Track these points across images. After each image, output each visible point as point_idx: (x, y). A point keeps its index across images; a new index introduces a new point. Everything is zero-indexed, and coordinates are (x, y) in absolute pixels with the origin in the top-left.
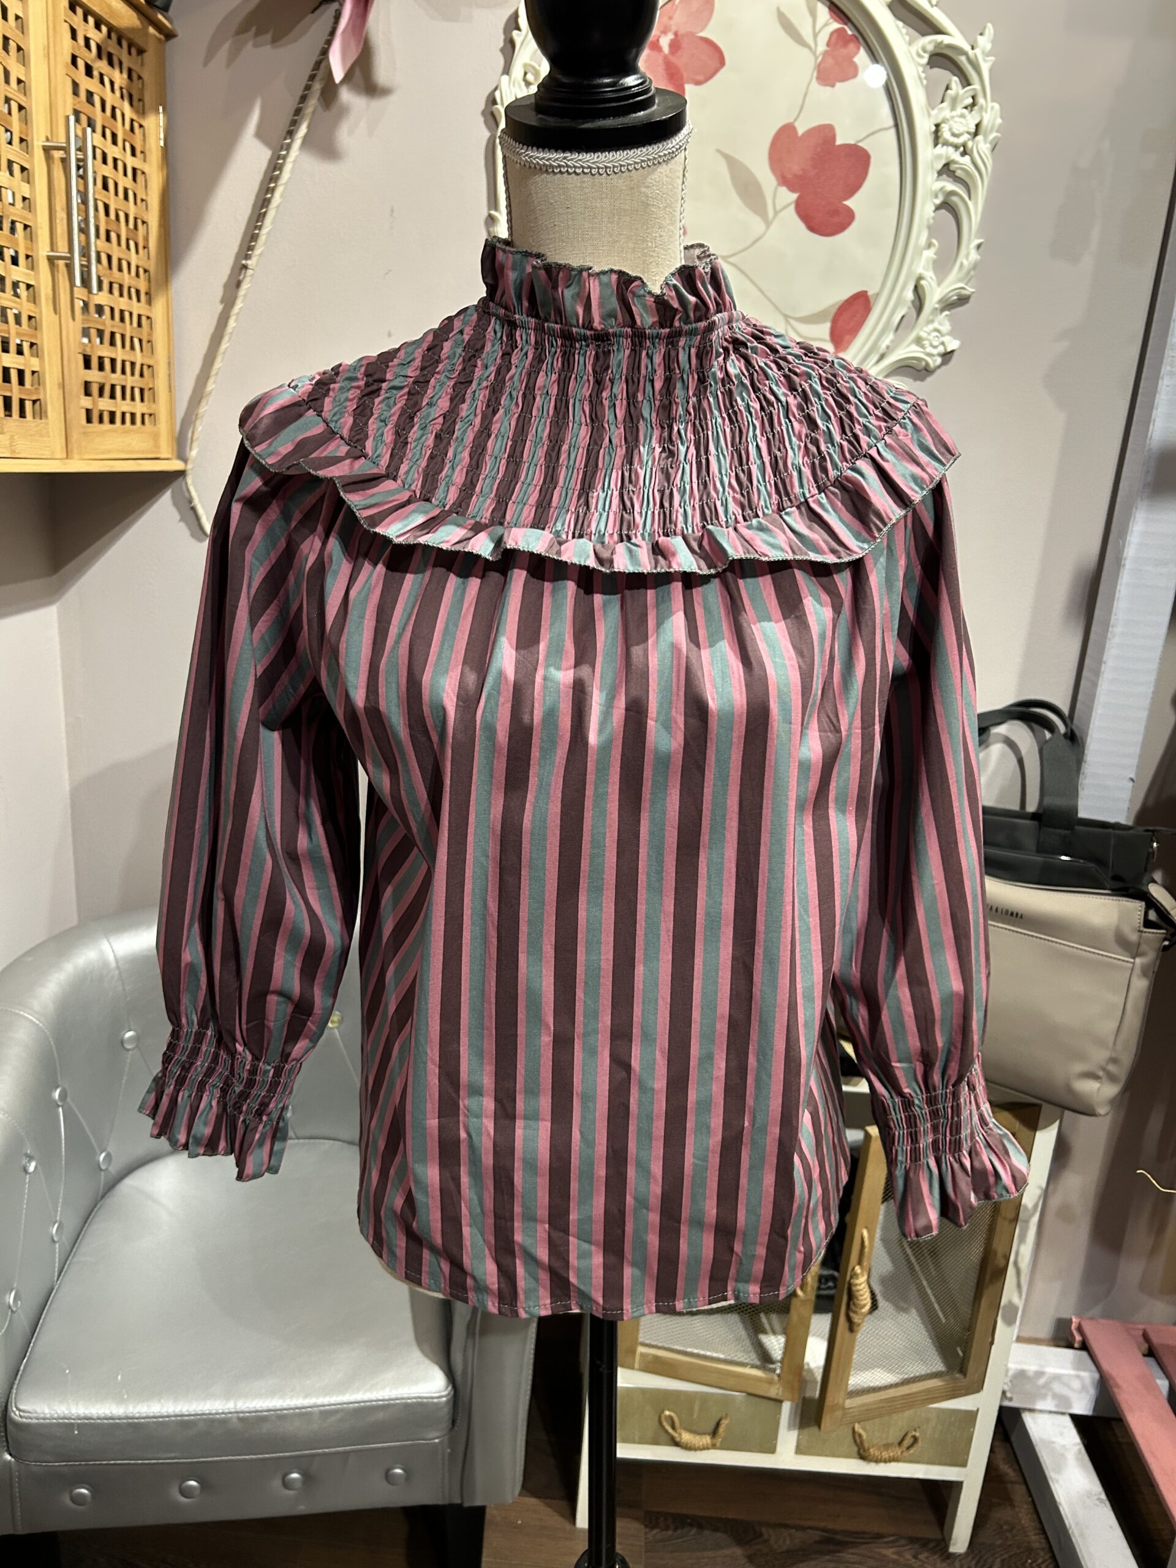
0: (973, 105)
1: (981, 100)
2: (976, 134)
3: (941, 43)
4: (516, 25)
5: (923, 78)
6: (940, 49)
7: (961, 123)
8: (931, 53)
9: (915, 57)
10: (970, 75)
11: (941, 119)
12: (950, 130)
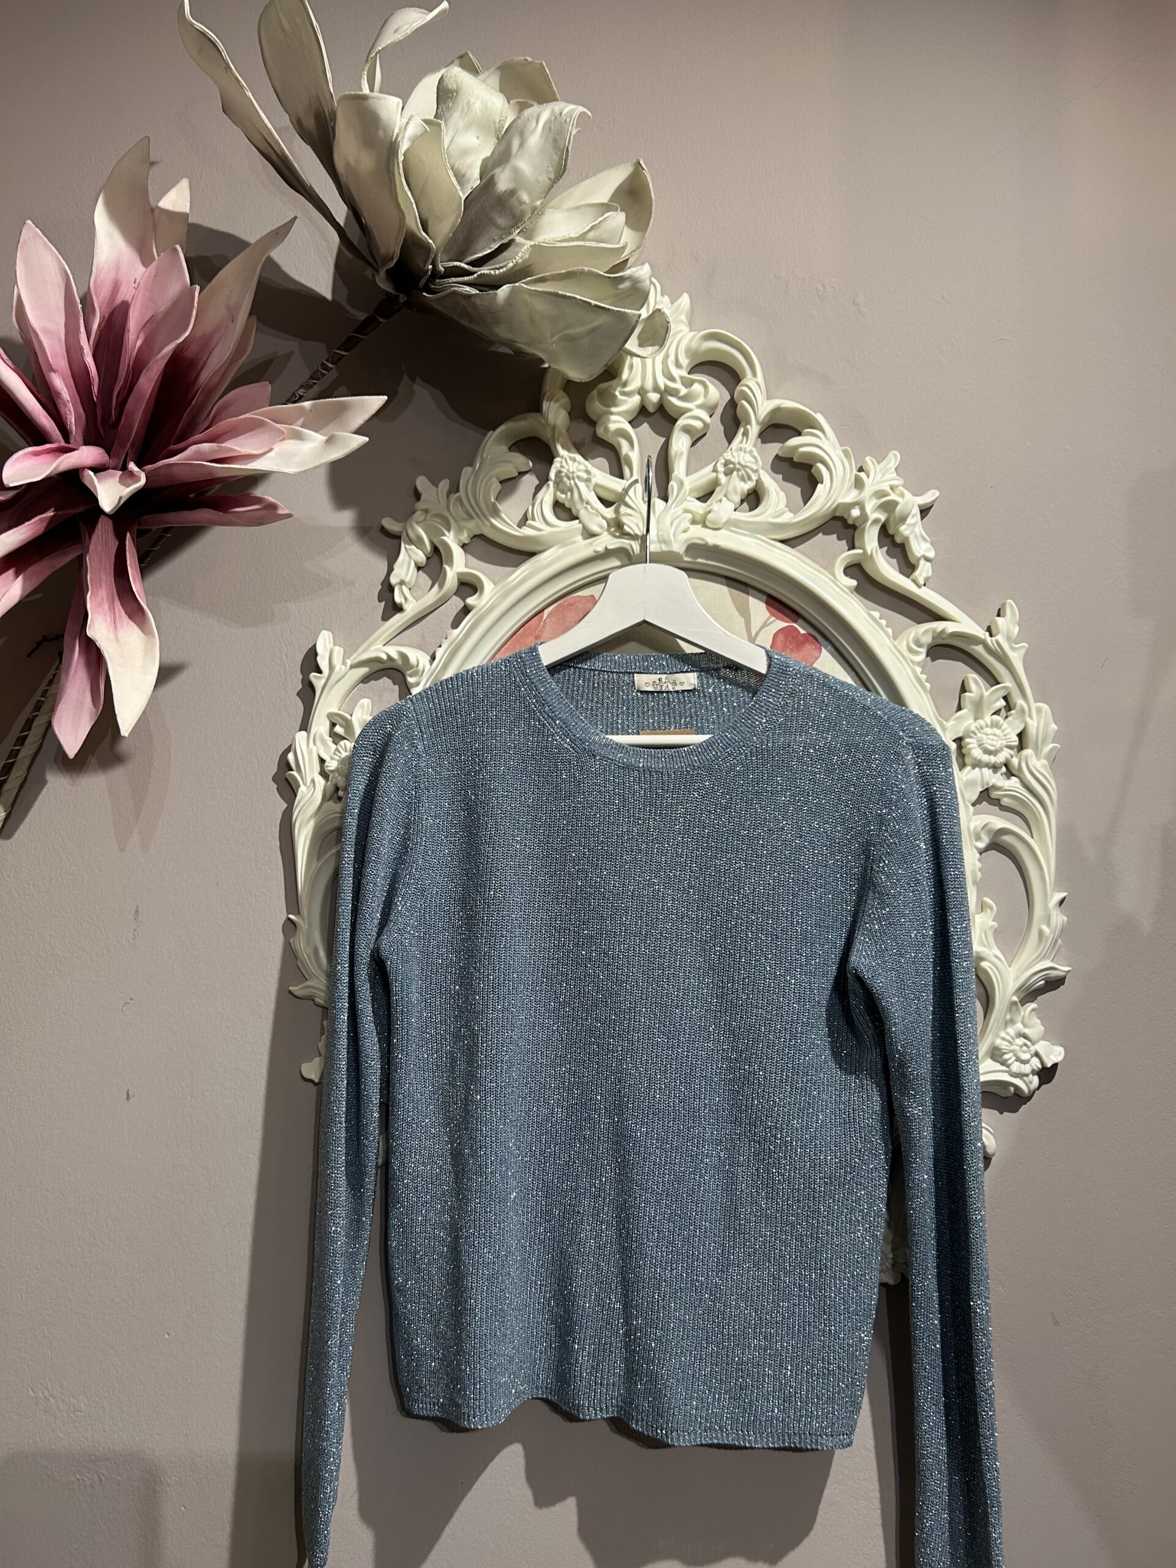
0: (1009, 707)
1: (1020, 702)
2: (1021, 747)
3: (943, 631)
4: (315, 664)
5: (924, 680)
6: (943, 639)
7: (995, 735)
8: (930, 644)
9: (906, 653)
10: (995, 669)
11: (964, 732)
12: (980, 745)
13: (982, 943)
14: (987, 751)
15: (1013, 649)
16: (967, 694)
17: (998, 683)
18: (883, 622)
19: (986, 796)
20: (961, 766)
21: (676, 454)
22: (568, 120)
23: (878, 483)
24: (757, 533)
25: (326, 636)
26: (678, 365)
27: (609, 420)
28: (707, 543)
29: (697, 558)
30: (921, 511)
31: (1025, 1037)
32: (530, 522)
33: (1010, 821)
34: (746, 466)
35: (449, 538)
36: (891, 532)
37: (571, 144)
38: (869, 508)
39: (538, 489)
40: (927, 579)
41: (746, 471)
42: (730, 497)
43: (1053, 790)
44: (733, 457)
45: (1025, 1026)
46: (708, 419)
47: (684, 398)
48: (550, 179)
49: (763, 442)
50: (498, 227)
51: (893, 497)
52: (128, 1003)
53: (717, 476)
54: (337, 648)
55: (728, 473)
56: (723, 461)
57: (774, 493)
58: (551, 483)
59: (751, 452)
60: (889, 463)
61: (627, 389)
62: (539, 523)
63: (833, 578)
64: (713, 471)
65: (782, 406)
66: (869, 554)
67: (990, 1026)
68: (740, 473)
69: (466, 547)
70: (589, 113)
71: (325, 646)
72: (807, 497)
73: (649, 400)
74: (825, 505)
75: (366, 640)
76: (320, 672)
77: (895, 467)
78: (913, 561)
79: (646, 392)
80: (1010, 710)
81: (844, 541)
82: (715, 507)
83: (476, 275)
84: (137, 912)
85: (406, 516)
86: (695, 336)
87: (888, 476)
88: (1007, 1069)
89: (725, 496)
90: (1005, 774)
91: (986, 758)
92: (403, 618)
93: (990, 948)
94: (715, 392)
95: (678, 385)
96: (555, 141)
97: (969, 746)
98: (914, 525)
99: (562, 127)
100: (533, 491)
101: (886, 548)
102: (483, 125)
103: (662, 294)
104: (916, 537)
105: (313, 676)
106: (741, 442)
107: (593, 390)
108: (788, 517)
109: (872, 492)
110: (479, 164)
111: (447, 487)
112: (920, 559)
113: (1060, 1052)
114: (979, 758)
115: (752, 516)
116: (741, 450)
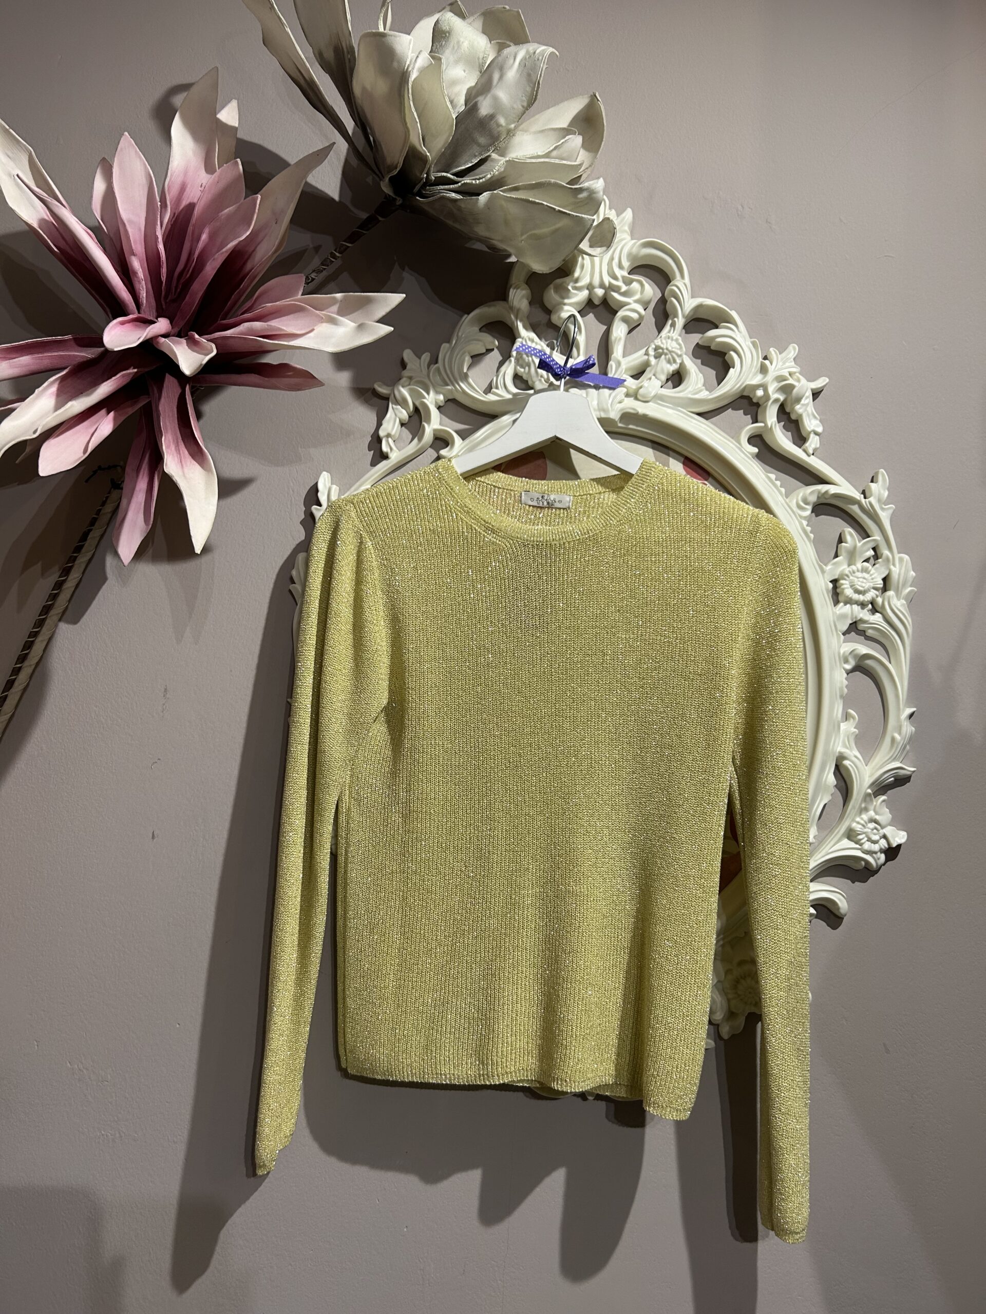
0: (876, 557)
1: (886, 552)
2: (885, 589)
3: (826, 492)
4: (315, 499)
5: (809, 532)
6: (826, 499)
7: (864, 578)
8: (814, 503)
9: (795, 509)
10: (868, 525)
11: (839, 575)
12: (851, 586)
13: (845, 746)
14: (857, 592)
15: (882, 509)
16: (843, 544)
17: (869, 537)
18: (778, 483)
19: (855, 628)
20: (836, 602)
21: (616, 338)
22: (540, 58)
23: (778, 370)
24: (678, 406)
25: (326, 476)
26: (621, 267)
27: (562, 309)
28: (638, 413)
29: (629, 425)
30: (813, 394)
31: (876, 822)
32: (494, 390)
33: (872, 649)
34: (673, 352)
35: (428, 400)
36: (788, 410)
37: (542, 79)
38: (771, 389)
39: (501, 364)
40: (815, 450)
41: (672, 356)
42: (657, 375)
43: (909, 623)
44: (662, 343)
45: (876, 813)
46: (643, 312)
47: (624, 294)
48: (523, 106)
49: (686, 333)
50: (479, 145)
51: (791, 381)
52: (156, 762)
53: (648, 359)
54: (334, 487)
55: (657, 357)
56: (654, 346)
57: (694, 374)
58: (513, 359)
59: (677, 340)
60: (790, 352)
61: (578, 285)
62: (501, 391)
63: (738, 445)
64: (645, 354)
65: (704, 303)
66: (770, 427)
67: (848, 812)
68: (667, 357)
69: (441, 409)
70: (557, 53)
71: (325, 485)
72: (720, 379)
73: (595, 294)
74: (736, 385)
75: (357, 481)
76: (320, 505)
77: (793, 357)
78: (804, 434)
79: (593, 288)
80: (877, 559)
81: (749, 416)
82: (646, 384)
83: (460, 184)
84: (166, 690)
85: (395, 381)
86: (635, 244)
87: (787, 364)
88: (860, 847)
89: (654, 375)
90: (871, 610)
91: (856, 597)
92: (389, 464)
93: (851, 749)
94: (650, 290)
95: (620, 283)
96: (529, 75)
97: (843, 587)
98: (807, 404)
99: (535, 64)
100: (498, 365)
101: (783, 423)
102: (470, 60)
103: (610, 208)
104: (808, 415)
105: (314, 507)
106: (669, 332)
107: (551, 283)
108: (704, 394)
109: (776, 376)
110: (464, 92)
111: (428, 359)
112: (810, 433)
113: (903, 838)
114: (850, 596)
115: (676, 393)
116: (669, 338)
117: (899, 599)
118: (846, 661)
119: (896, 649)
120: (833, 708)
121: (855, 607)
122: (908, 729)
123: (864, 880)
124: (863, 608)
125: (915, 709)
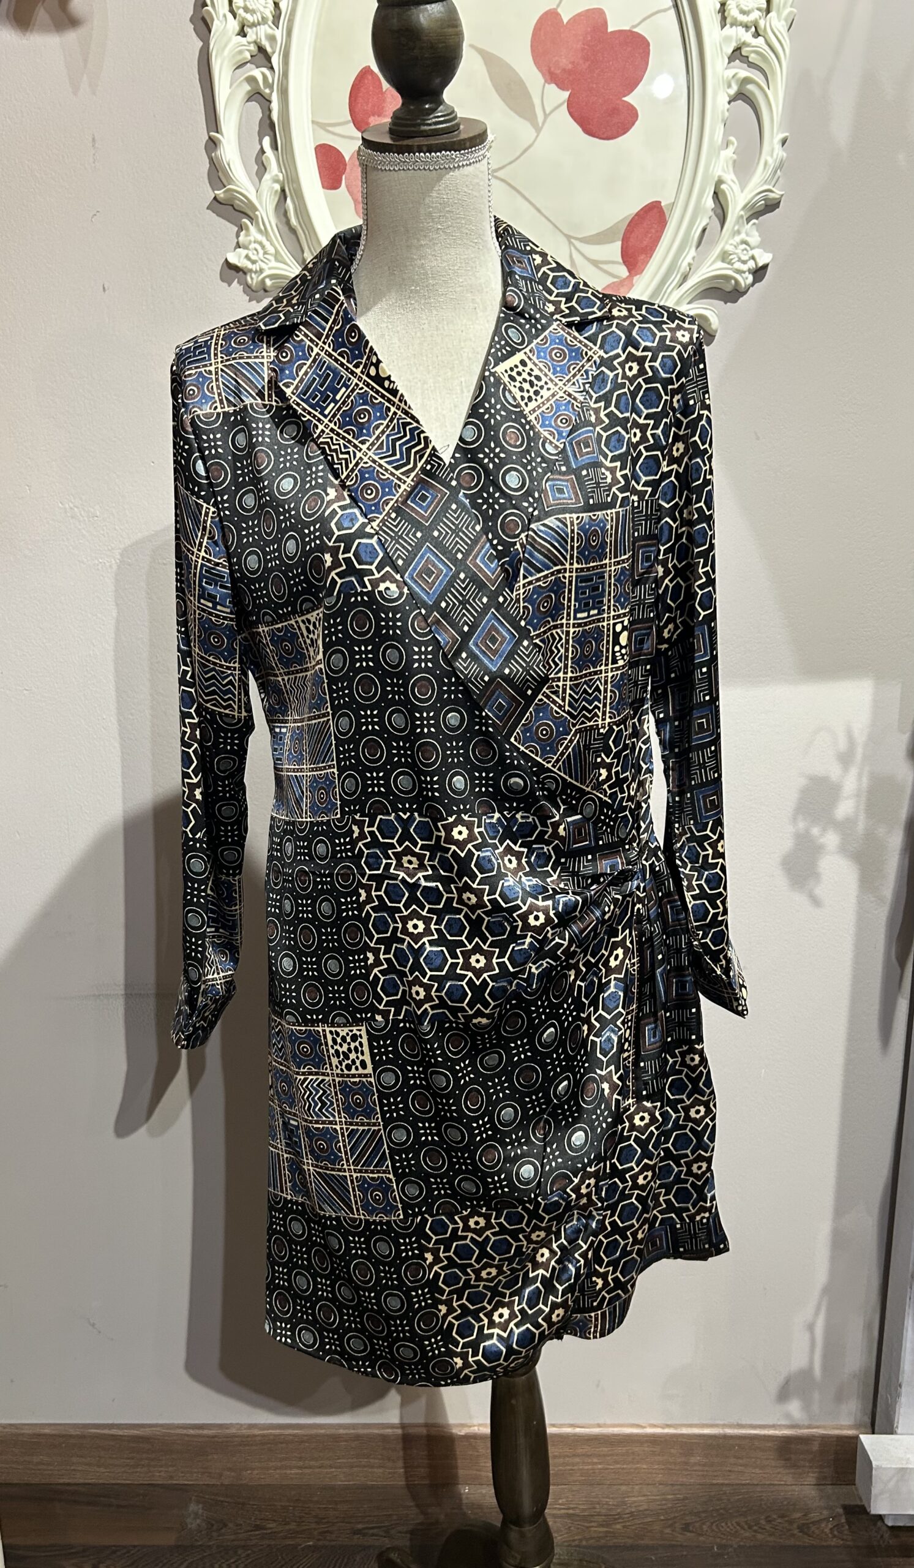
12: (737, 7)
13: (724, 171)
14: (743, 12)
20: (723, 26)
31: (746, 243)
33: (753, 74)
43: (787, 45)
45: (747, 236)
52: (95, 215)
67: (723, 234)
84: (94, 140)
88: (731, 267)
90: (754, 33)
91: (741, 18)
93: (729, 175)
97: (729, 8)
113: (769, 258)
114: (737, 17)
117: (779, 21)
118: (729, 86)
119: (773, 72)
120: (715, 132)
121: (740, 28)
122: (780, 153)
123: (735, 301)
124: (747, 31)
125: (787, 134)
